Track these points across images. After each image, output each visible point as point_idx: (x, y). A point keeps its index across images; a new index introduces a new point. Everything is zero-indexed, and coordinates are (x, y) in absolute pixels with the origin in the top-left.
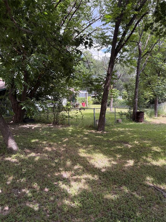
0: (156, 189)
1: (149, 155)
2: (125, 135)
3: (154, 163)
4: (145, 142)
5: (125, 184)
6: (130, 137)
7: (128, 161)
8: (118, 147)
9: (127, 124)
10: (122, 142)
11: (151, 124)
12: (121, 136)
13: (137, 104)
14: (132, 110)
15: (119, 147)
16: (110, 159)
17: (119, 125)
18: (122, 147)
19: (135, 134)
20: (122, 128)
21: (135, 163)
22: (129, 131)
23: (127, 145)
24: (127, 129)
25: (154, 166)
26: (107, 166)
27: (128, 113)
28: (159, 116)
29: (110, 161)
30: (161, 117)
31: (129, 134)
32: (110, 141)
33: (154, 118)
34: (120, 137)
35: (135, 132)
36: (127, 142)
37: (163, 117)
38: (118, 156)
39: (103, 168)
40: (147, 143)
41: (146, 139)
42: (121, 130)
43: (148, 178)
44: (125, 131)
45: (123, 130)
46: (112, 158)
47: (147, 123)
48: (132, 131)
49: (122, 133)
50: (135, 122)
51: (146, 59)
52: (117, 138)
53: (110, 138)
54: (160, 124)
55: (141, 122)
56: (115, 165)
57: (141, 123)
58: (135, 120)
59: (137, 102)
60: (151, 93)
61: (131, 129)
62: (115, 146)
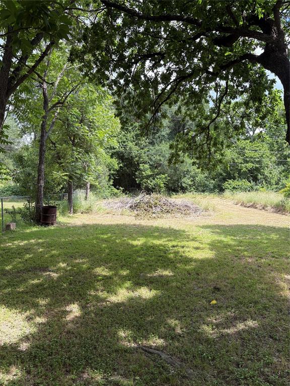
0: (146, 351)
1: (99, 285)
2: (34, 253)
3: (114, 299)
4: (77, 261)
5: (89, 363)
6: (46, 256)
7: (68, 309)
8: (33, 282)
9: (28, 231)
10: (35, 268)
11: (69, 228)
12: (28, 256)
13: (42, 192)
14: (34, 204)
15: (36, 281)
16: (28, 313)
17: (12, 236)
18: (42, 279)
19: (53, 248)
20: (23, 240)
21: (83, 307)
22: (38, 244)
23: (48, 273)
24: (33, 241)
25: (118, 305)
26: (27, 332)
27: (26, 210)
28: (75, 212)
29: (29, 319)
30: (80, 214)
31: (41, 250)
32: (8, 272)
33: (69, 217)
34: (26, 260)
35: (49, 246)
36: (45, 269)
37: (82, 213)
38: (42, 302)
39: (21, 340)
40: (83, 263)
41: (77, 256)
42: (22, 244)
43: (122, 334)
44: (31, 244)
45: (26, 244)
46: (33, 311)
47: (61, 226)
48: (43, 243)
49: (27, 249)
50: (42, 225)
51: (54, 114)
52: (20, 262)
53: (7, 266)
54: (85, 226)
55: (52, 224)
56: (44, 324)
57: (52, 228)
58: (40, 222)
59: (42, 189)
60: (66, 173)
61: (40, 241)
62: (25, 280)
